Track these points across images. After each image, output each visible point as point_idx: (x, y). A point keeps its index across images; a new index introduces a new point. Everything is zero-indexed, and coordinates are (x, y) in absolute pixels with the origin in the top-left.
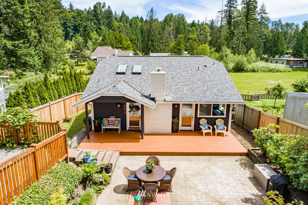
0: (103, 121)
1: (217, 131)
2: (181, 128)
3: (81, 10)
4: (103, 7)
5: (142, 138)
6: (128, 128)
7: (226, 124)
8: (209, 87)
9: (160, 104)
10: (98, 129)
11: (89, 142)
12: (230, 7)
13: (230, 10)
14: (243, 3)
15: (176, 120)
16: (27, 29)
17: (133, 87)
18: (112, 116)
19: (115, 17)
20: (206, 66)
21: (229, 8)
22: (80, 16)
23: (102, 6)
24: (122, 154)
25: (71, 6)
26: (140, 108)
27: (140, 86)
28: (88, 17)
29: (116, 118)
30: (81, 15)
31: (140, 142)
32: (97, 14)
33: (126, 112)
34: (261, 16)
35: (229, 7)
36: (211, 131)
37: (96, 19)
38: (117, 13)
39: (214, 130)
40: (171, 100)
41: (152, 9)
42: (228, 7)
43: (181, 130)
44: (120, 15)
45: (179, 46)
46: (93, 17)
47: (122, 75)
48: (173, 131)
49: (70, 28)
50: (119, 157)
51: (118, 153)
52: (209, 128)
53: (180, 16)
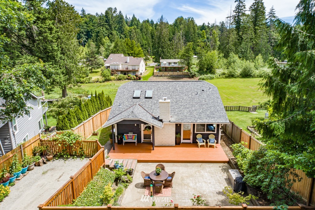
0: (124, 136)
1: (209, 144)
2: (182, 141)
3: (93, 15)
4: (115, 12)
5: (153, 150)
6: (142, 141)
7: (217, 138)
8: (204, 110)
9: (166, 124)
10: (120, 142)
11: (114, 152)
12: (239, 12)
13: (238, 15)
14: (251, 9)
15: (178, 136)
16: (54, 52)
17: (146, 110)
18: (131, 132)
19: (126, 21)
20: (203, 91)
21: (237, 13)
22: (93, 22)
23: (113, 11)
24: (139, 161)
25: (83, 11)
26: (152, 128)
27: (151, 109)
28: (100, 23)
29: (133, 134)
30: (93, 20)
31: (152, 152)
32: (108, 20)
33: (141, 129)
34: (270, 20)
35: (237, 12)
36: (204, 144)
37: (107, 25)
38: (128, 17)
39: (207, 143)
40: (175, 121)
41: (162, 17)
42: (236, 13)
43: (182, 143)
44: (131, 19)
45: (188, 54)
46: (105, 22)
47: (137, 99)
48: (176, 144)
49: (83, 33)
50: (137, 164)
51: (136, 161)
52: (204, 142)
53: (190, 19)
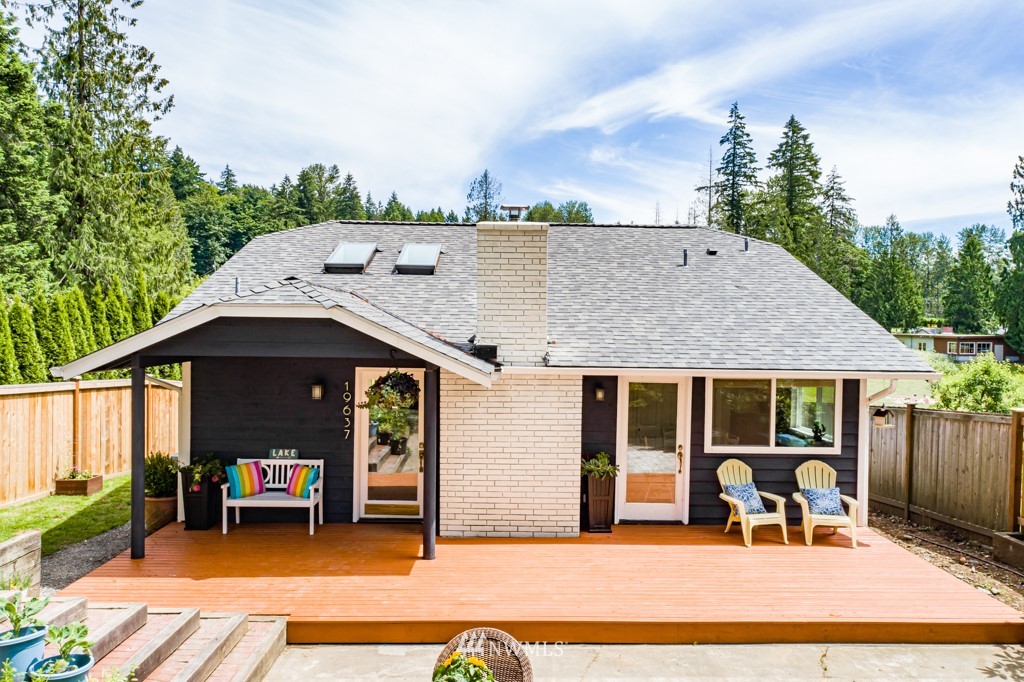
0: (232, 471)
1: (811, 520)
2: (624, 509)
3: (260, 188)
4: (332, 179)
5: (427, 555)
6: (358, 512)
9: (520, 379)
10: (204, 514)
12: (735, 174)
13: (733, 184)
14: (774, 162)
15: (600, 464)
18: (284, 448)
19: (368, 211)
20: (713, 253)
21: (731, 177)
22: (255, 205)
23: (326, 175)
24: (301, 634)
25: (228, 174)
28: (278, 208)
29: (300, 458)
30: (256, 201)
31: (413, 571)
32: (307, 198)
33: (352, 428)
34: (830, 208)
35: (730, 174)
36: (779, 518)
37: (303, 213)
38: (375, 201)
39: (794, 516)
41: (486, 176)
42: (727, 174)
43: (623, 522)
44: (385, 205)
46: (297, 205)
48: (585, 526)
49: (218, 239)
52: (770, 507)
53: (574, 207)
